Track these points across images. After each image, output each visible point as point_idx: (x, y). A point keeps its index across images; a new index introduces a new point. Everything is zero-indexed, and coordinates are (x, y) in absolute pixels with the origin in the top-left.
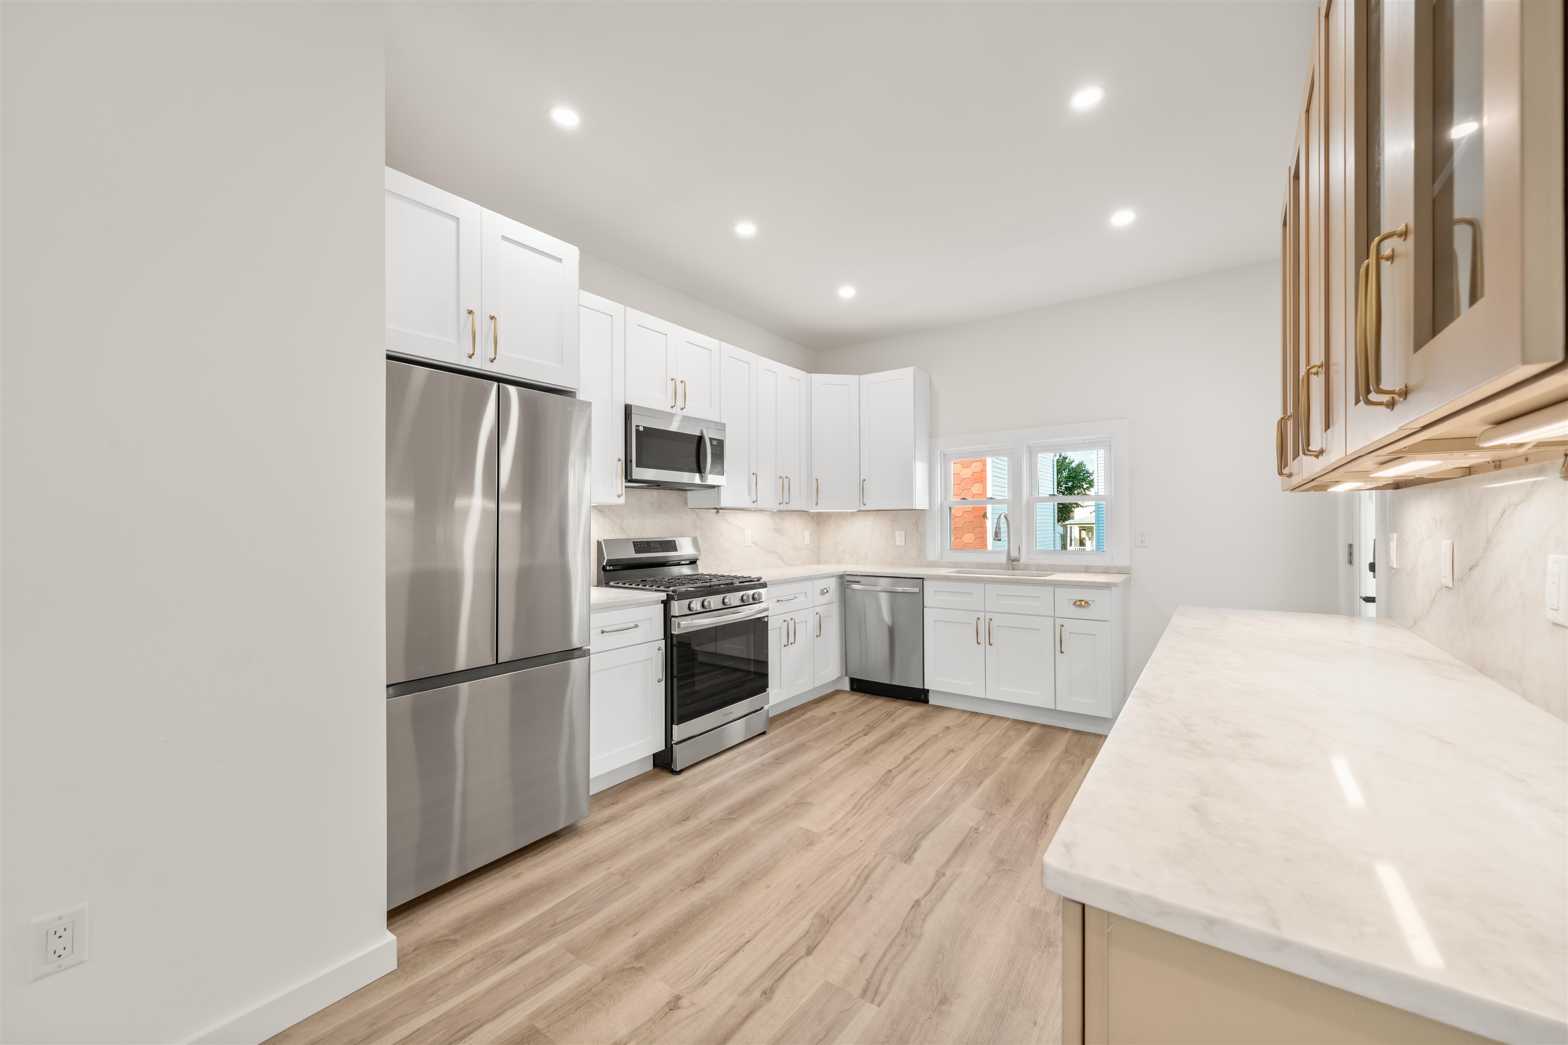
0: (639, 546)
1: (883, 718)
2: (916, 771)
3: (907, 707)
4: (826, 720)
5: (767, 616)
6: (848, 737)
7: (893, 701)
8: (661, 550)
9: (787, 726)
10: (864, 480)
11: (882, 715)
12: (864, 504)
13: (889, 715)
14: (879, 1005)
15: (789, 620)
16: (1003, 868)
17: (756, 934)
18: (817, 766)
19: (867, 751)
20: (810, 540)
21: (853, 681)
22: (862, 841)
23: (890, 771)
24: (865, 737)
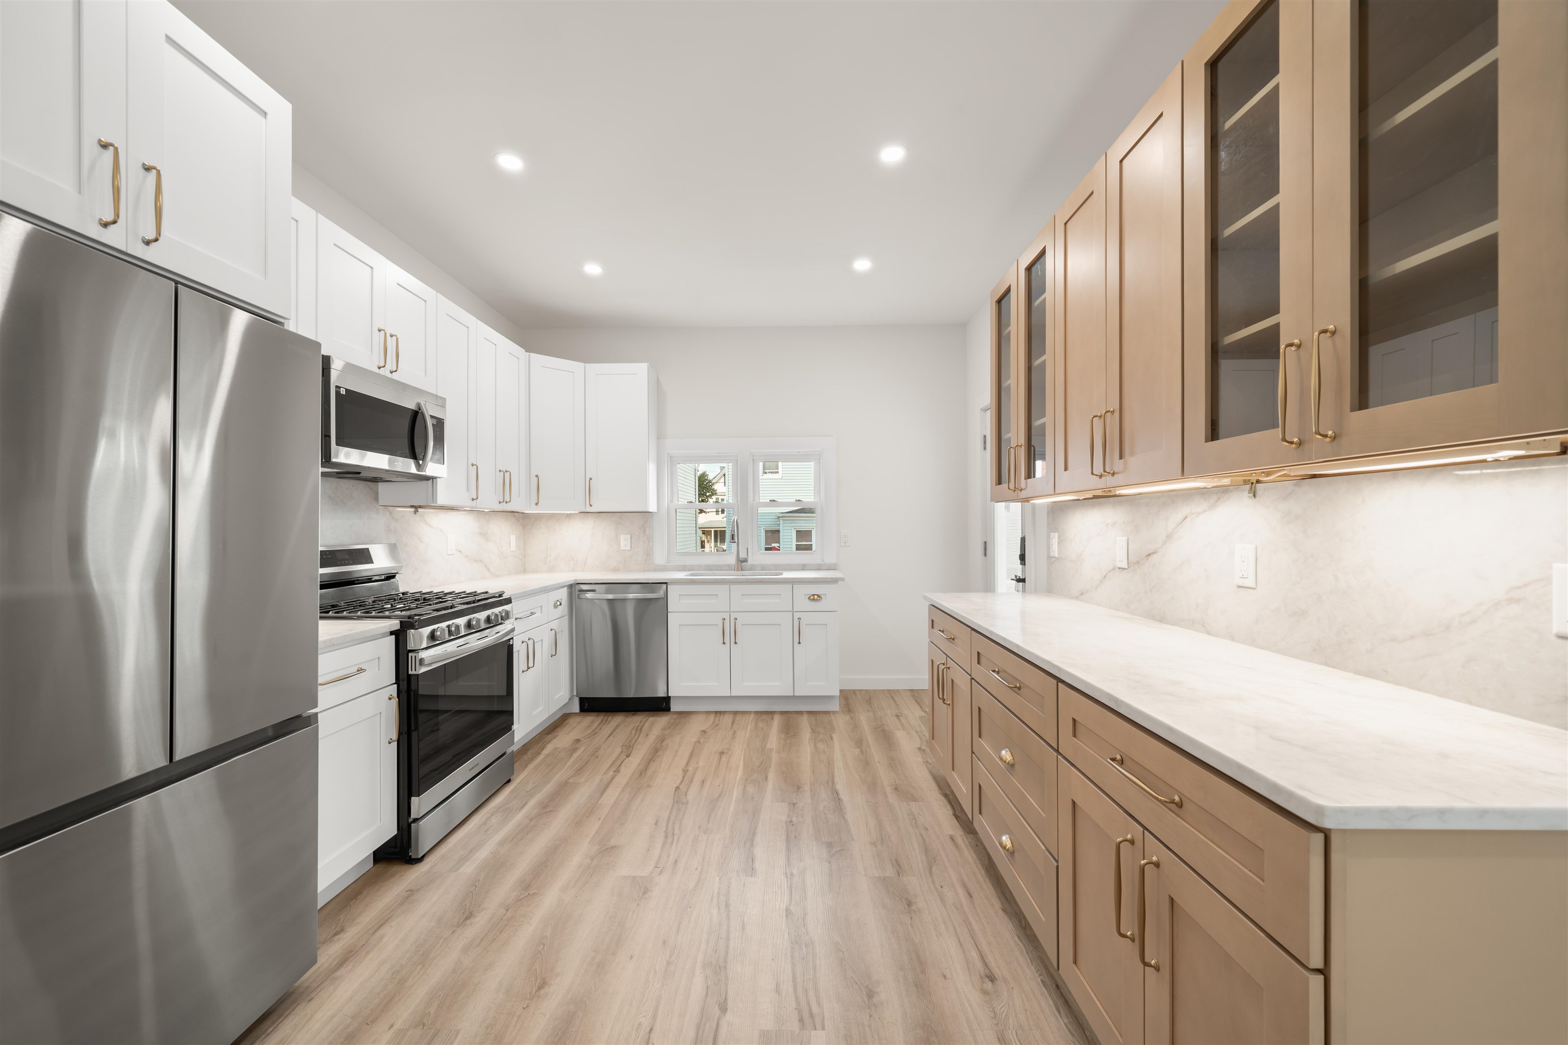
1: (635, 735)
2: (703, 781)
3: (651, 719)
4: (574, 750)
5: (512, 638)
6: (611, 762)
7: (633, 715)
9: (531, 766)
10: (591, 479)
11: (631, 732)
12: (591, 506)
13: (639, 730)
14: (823, 1029)
15: (527, 640)
16: (835, 850)
17: (654, 1017)
18: (597, 803)
19: (642, 772)
20: (516, 546)
21: (583, 701)
22: (697, 869)
23: (677, 788)
24: (629, 758)
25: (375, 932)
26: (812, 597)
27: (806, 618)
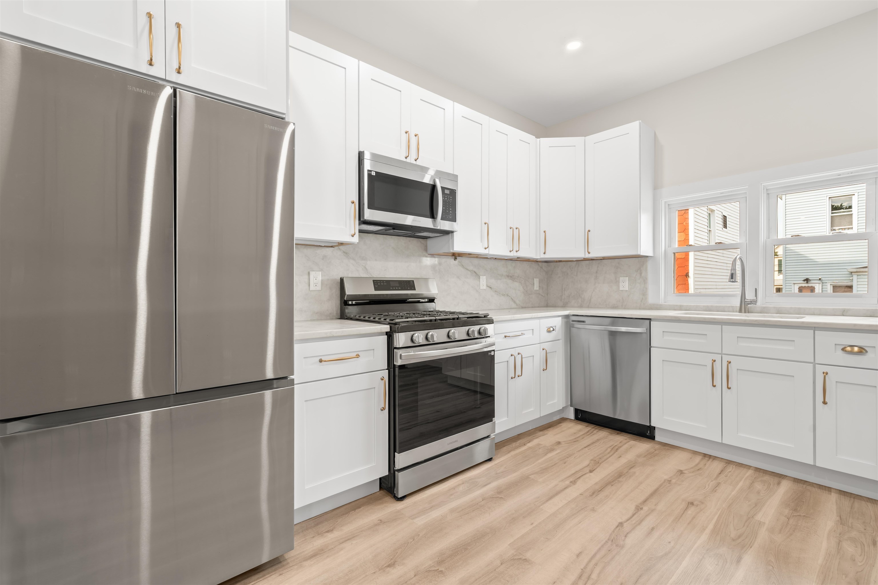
0: (379, 284)
1: (609, 453)
2: (653, 529)
3: (632, 442)
4: (551, 450)
5: (494, 351)
6: (573, 472)
7: (618, 434)
8: (400, 288)
9: (513, 453)
10: (589, 231)
11: (607, 450)
12: (589, 253)
13: (615, 449)
15: (516, 354)
18: (539, 506)
19: (595, 492)
20: (539, 286)
21: (577, 412)
23: (621, 524)
24: (591, 474)
25: (343, 543)
26: (849, 349)
27: (834, 374)
